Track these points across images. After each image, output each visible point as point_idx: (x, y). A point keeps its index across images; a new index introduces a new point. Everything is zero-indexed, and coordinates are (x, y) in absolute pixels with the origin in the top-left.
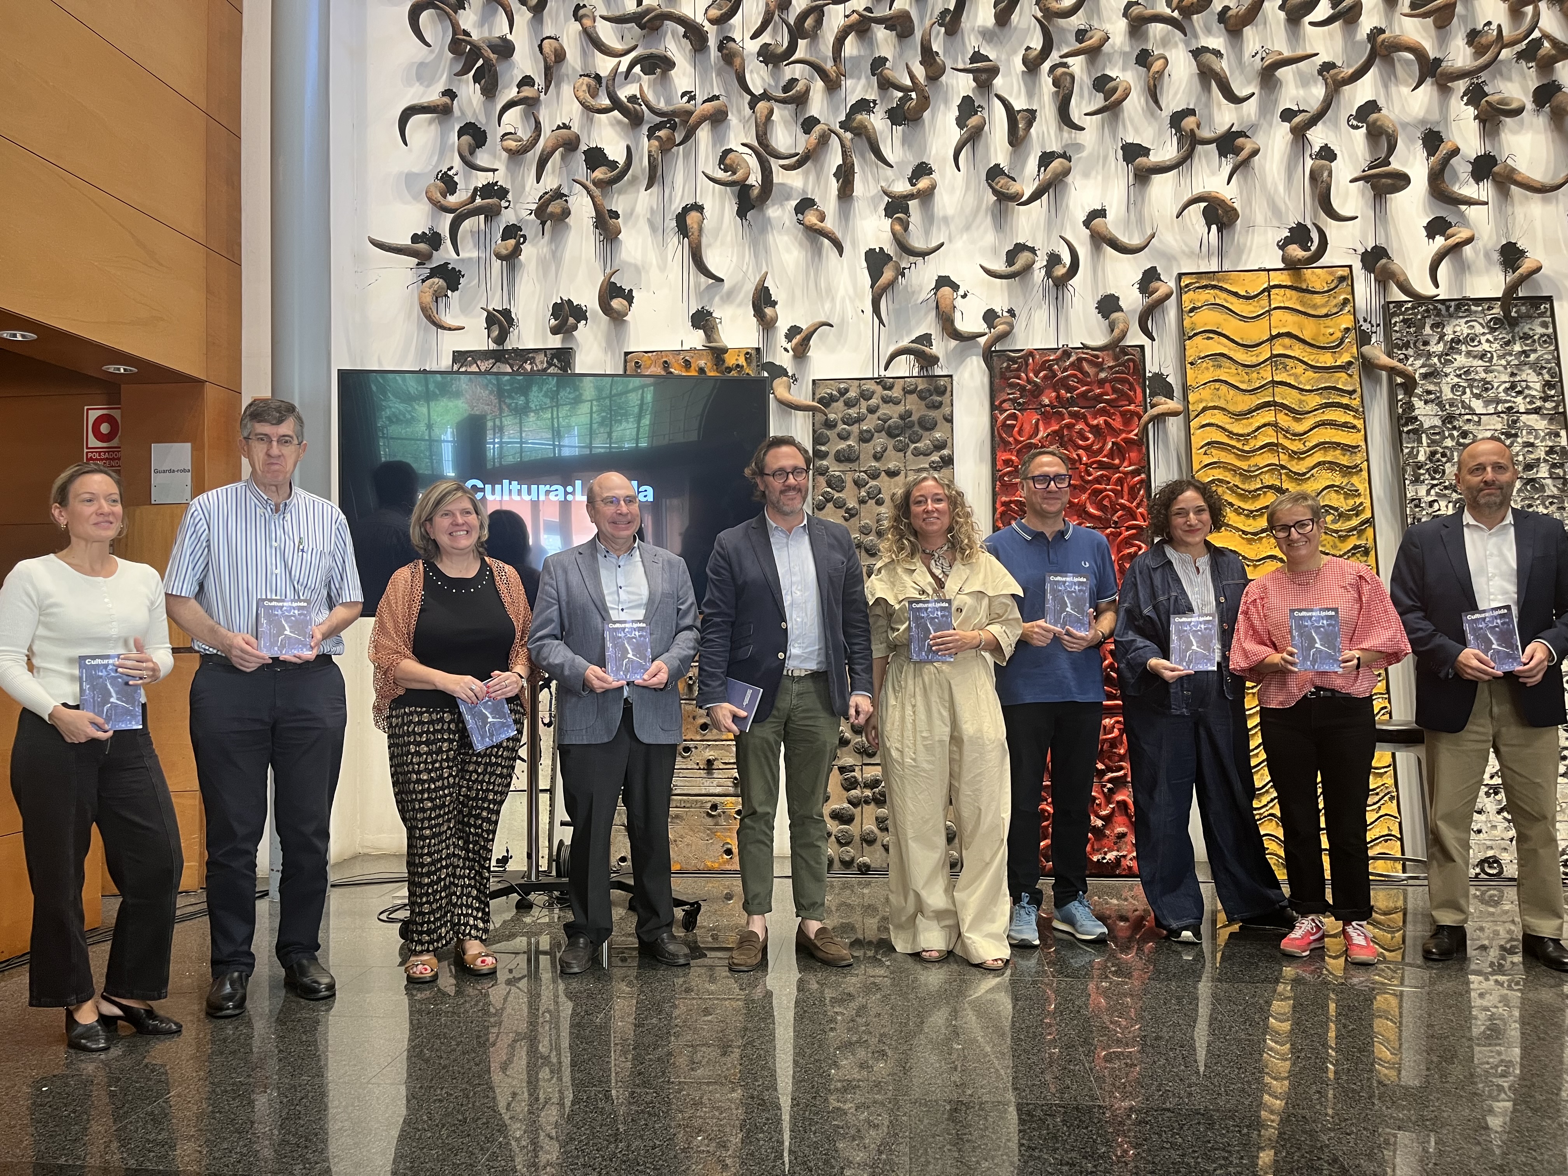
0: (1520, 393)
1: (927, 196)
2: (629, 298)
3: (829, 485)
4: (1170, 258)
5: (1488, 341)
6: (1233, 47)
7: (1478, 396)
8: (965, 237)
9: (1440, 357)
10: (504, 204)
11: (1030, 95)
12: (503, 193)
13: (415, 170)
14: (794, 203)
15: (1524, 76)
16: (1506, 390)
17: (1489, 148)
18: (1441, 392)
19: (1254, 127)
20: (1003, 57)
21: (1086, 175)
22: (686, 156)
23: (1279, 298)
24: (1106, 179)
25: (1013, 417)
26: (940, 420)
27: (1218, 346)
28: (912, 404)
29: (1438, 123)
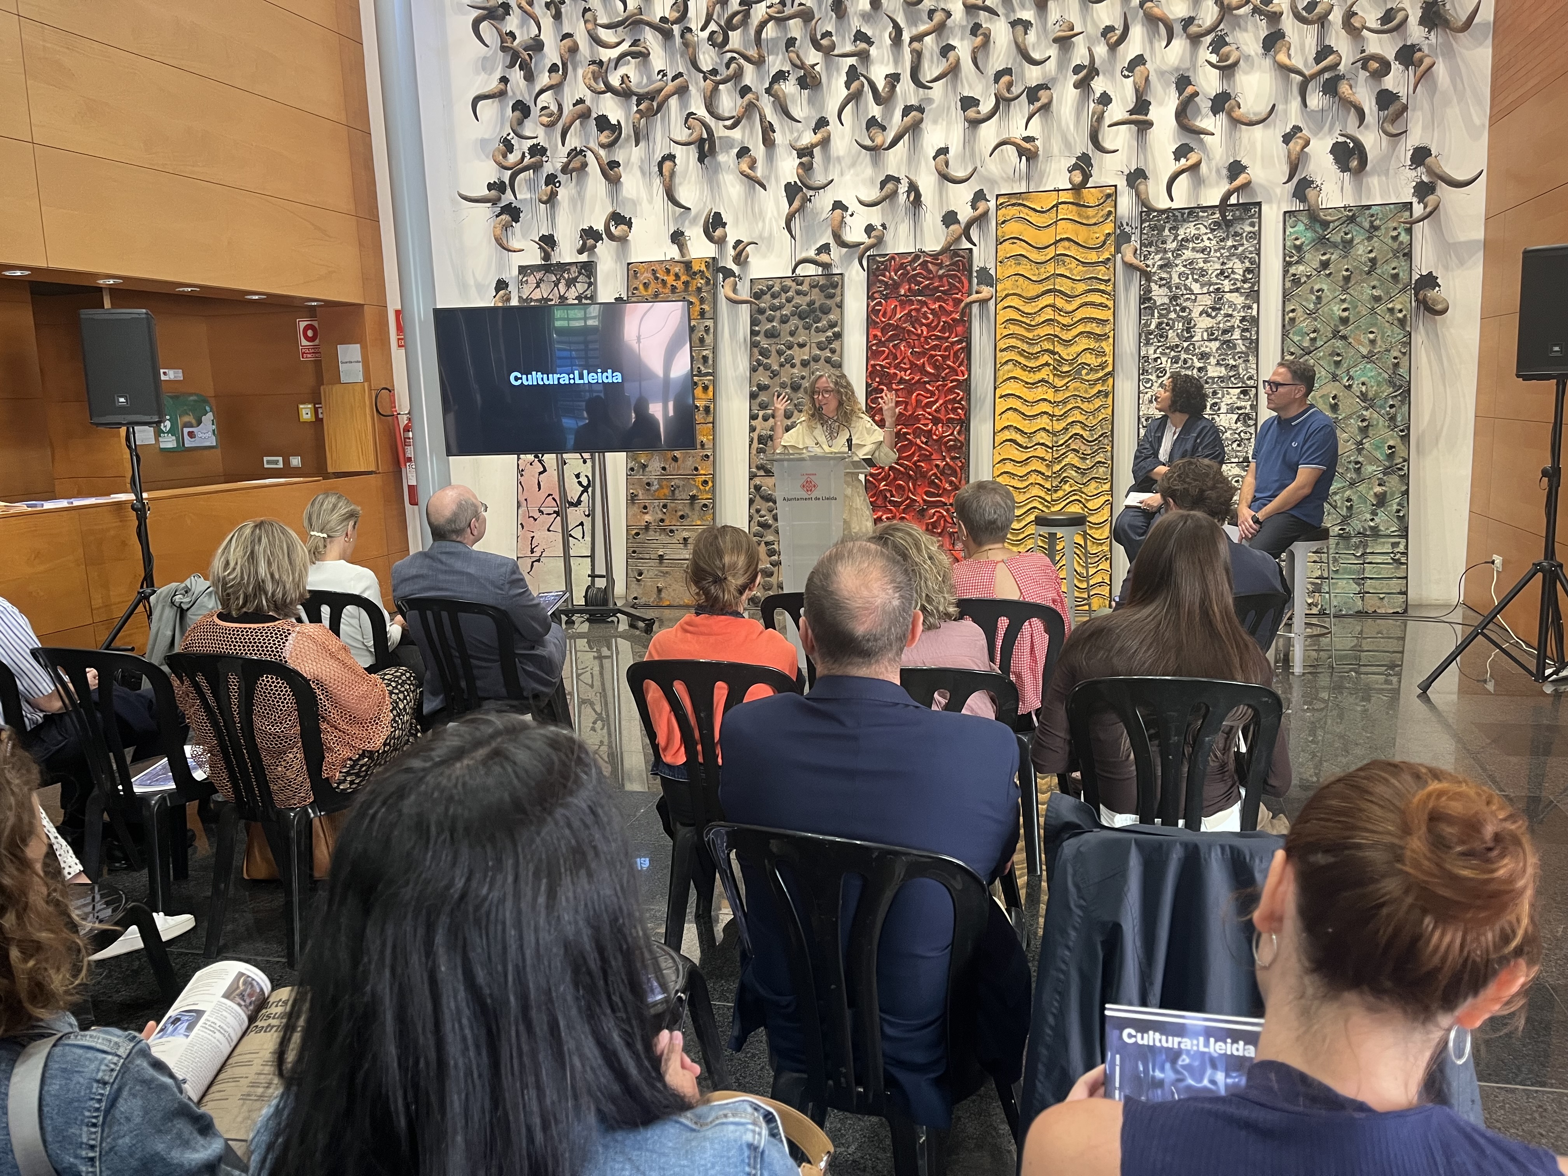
0: (1226, 277)
1: (825, 142)
2: (629, 224)
3: (761, 354)
4: (993, 182)
5: (1209, 239)
6: (1040, 17)
7: (1196, 281)
8: (852, 171)
9: (1173, 252)
10: (545, 159)
11: (896, 62)
12: (543, 151)
13: (487, 136)
14: (736, 151)
15: (1256, 27)
16: (1217, 276)
17: (1225, 87)
18: (1171, 278)
19: (1054, 80)
20: (877, 33)
21: (935, 122)
22: (663, 119)
23: (1065, 212)
24: (949, 124)
25: (880, 304)
26: (834, 307)
27: (1019, 249)
28: (815, 295)
29: (1188, 69)
